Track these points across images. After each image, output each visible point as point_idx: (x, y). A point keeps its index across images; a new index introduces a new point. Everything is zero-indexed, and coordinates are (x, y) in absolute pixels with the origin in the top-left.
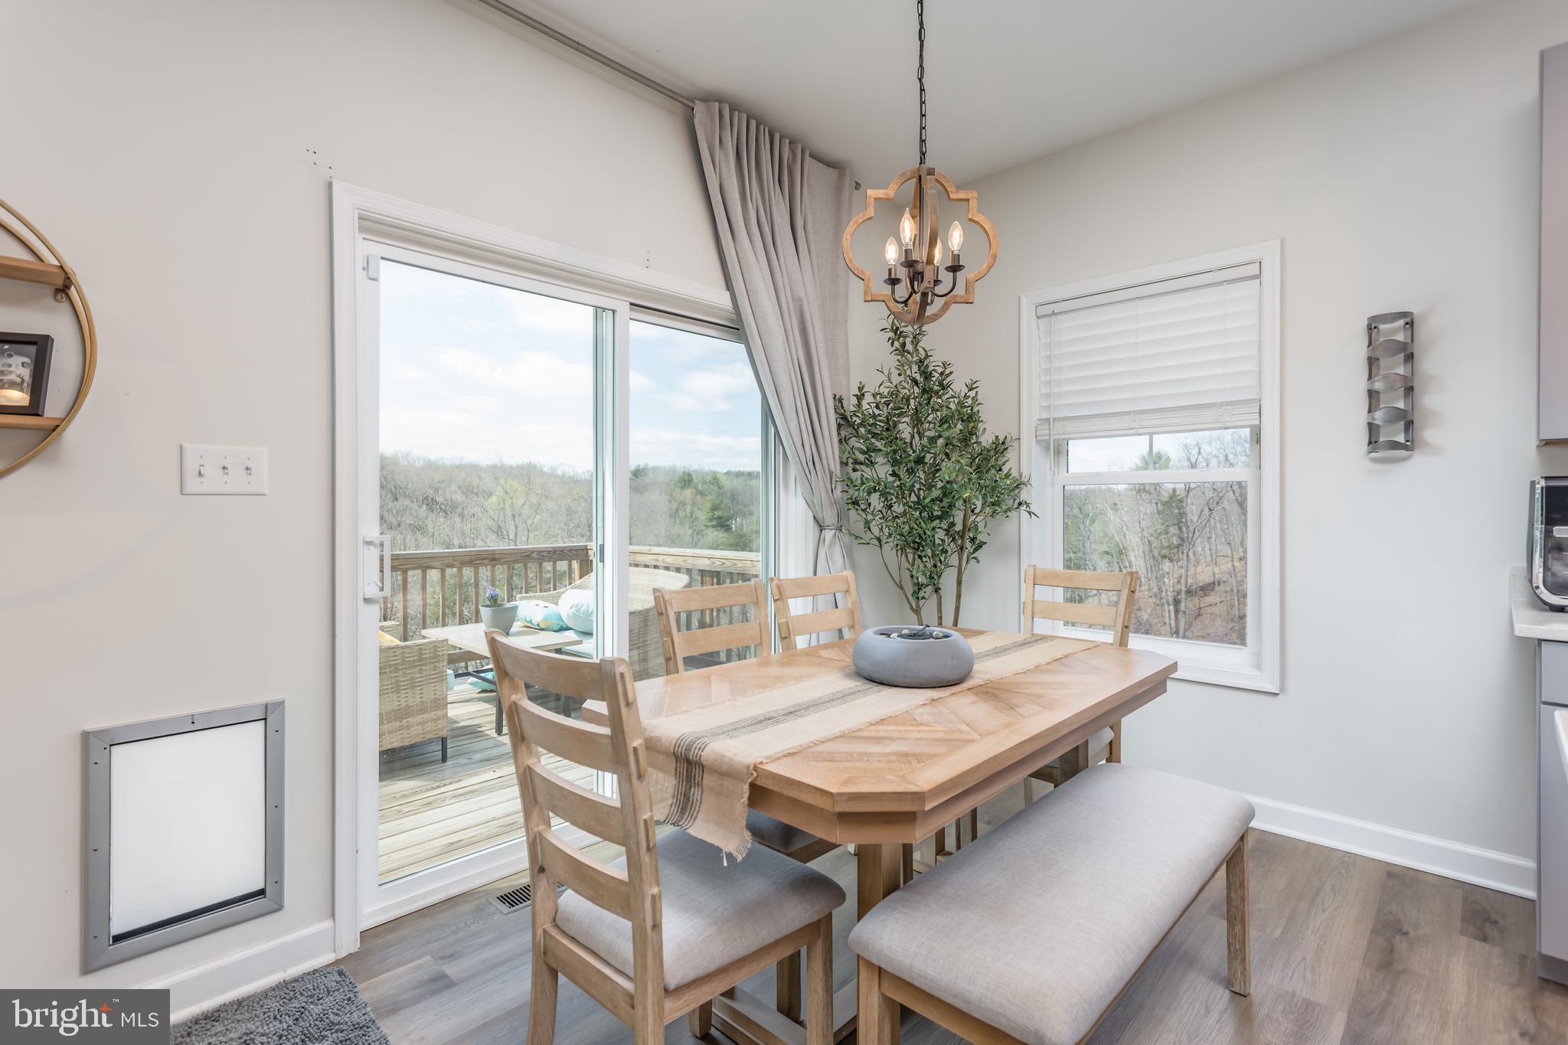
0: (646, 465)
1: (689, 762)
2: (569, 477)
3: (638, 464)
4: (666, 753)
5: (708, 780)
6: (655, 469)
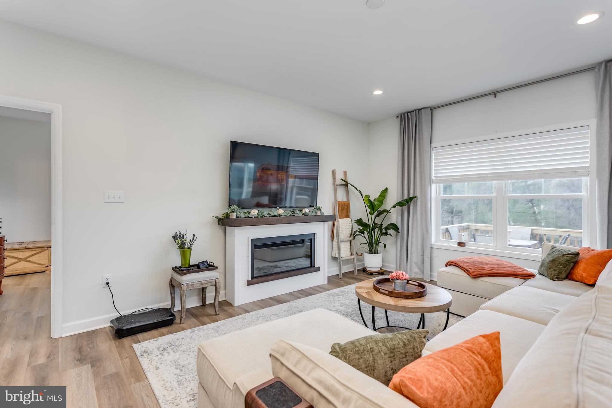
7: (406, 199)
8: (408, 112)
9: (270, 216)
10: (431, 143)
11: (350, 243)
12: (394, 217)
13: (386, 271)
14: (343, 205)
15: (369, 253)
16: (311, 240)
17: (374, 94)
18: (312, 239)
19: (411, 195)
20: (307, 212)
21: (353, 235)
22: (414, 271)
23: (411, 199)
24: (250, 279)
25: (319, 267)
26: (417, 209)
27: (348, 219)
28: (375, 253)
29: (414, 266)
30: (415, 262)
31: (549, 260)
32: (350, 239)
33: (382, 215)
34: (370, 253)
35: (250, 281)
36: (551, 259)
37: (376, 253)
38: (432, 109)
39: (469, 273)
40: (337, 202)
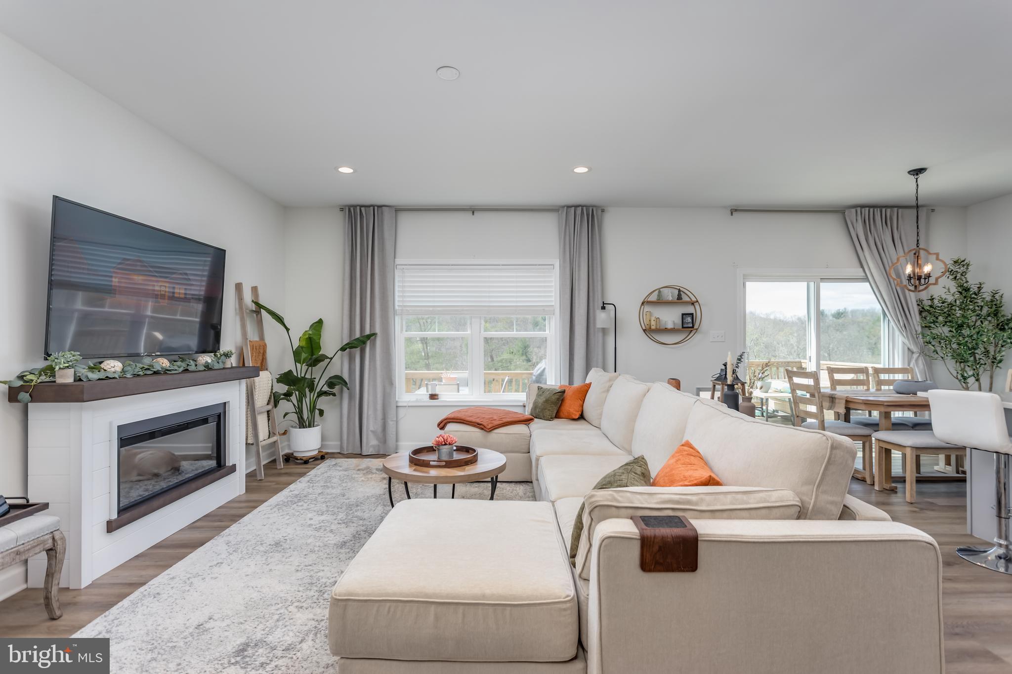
0: (845, 309)
1: (832, 398)
2: (780, 320)
3: (839, 309)
4: (826, 397)
5: (837, 401)
6: (853, 312)
7: (358, 338)
8: (361, 206)
9: (149, 372)
10: (395, 258)
11: (267, 416)
12: (339, 366)
13: (327, 453)
14: (258, 348)
15: (298, 427)
16: (219, 416)
17: (339, 171)
18: (220, 413)
19: (367, 332)
20: (210, 361)
21: (275, 399)
22: (371, 444)
23: (369, 337)
24: (115, 516)
25: (234, 466)
26: (375, 351)
27: (266, 372)
28: (310, 426)
29: (371, 436)
30: (372, 431)
31: (542, 401)
32: (270, 407)
33: (321, 363)
34: (300, 428)
35: (115, 520)
36: (544, 399)
37: (312, 426)
38: (398, 210)
39: (483, 427)
40: (248, 342)
